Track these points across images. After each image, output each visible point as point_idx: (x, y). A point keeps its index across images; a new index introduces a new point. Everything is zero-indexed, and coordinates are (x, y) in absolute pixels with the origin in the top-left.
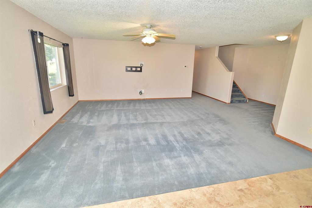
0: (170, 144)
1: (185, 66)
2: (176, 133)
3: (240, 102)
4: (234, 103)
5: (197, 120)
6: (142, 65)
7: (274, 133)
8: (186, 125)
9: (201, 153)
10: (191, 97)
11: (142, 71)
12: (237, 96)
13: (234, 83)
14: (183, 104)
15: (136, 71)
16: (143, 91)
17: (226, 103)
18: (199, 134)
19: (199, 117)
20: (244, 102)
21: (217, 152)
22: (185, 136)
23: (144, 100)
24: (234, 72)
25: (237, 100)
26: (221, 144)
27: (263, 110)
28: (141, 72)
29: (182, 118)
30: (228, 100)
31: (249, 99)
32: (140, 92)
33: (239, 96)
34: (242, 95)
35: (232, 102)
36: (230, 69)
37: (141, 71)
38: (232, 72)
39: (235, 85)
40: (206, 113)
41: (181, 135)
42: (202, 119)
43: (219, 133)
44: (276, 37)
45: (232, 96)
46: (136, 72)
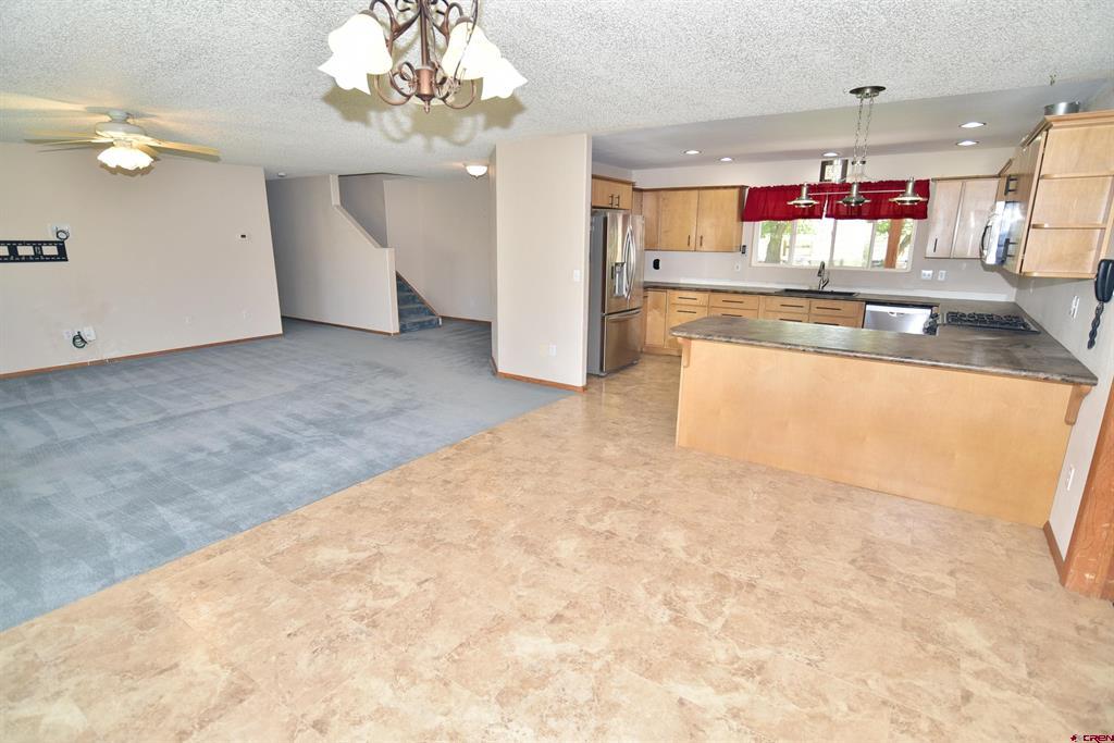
0: (276, 439)
1: (243, 236)
2: (281, 418)
3: (422, 326)
4: (409, 331)
5: (325, 382)
6: (62, 236)
7: (495, 372)
8: (300, 398)
9: (359, 435)
10: (281, 332)
11: (65, 255)
12: (414, 313)
13: (399, 278)
14: (265, 354)
15: (38, 257)
16: (88, 334)
17: (389, 334)
18: (340, 406)
19: (326, 375)
20: (431, 325)
21: (392, 424)
22: (308, 417)
23: (100, 364)
24: (393, 250)
25: (415, 324)
26: (396, 411)
27: (475, 337)
28: (61, 260)
29: (280, 386)
30: (391, 324)
31: (443, 317)
32: (74, 340)
33: (418, 312)
34: (425, 309)
35: (403, 329)
36: (381, 239)
37: (62, 255)
38: (387, 250)
39: (402, 285)
40: (345, 364)
41: (298, 418)
42: (338, 378)
43: (387, 395)
44: (465, 165)
45: (401, 315)
46: (40, 261)
